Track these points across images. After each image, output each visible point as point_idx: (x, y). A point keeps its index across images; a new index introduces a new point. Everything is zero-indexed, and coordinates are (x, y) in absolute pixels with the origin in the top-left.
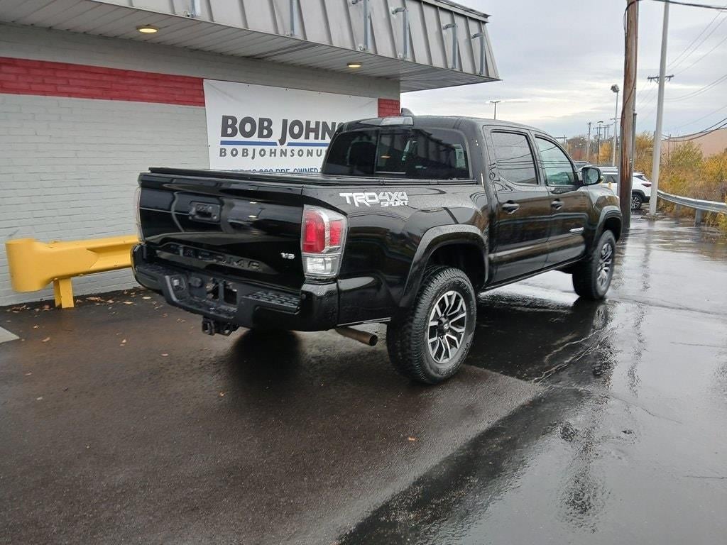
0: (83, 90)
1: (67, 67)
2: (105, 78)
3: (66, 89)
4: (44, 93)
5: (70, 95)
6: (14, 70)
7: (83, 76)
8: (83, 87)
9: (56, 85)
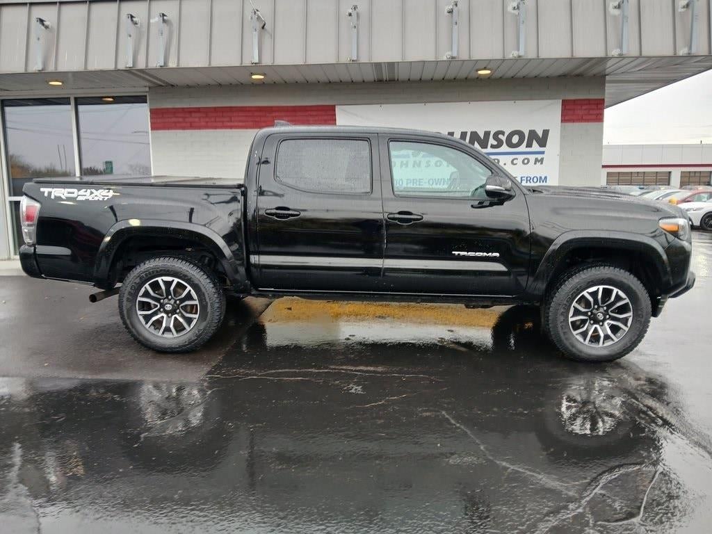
0: (240, 124)
1: (231, 109)
2: (256, 114)
3: (229, 124)
4: (216, 128)
5: (231, 127)
6: (198, 115)
7: (241, 114)
8: (240, 121)
9: (223, 122)
